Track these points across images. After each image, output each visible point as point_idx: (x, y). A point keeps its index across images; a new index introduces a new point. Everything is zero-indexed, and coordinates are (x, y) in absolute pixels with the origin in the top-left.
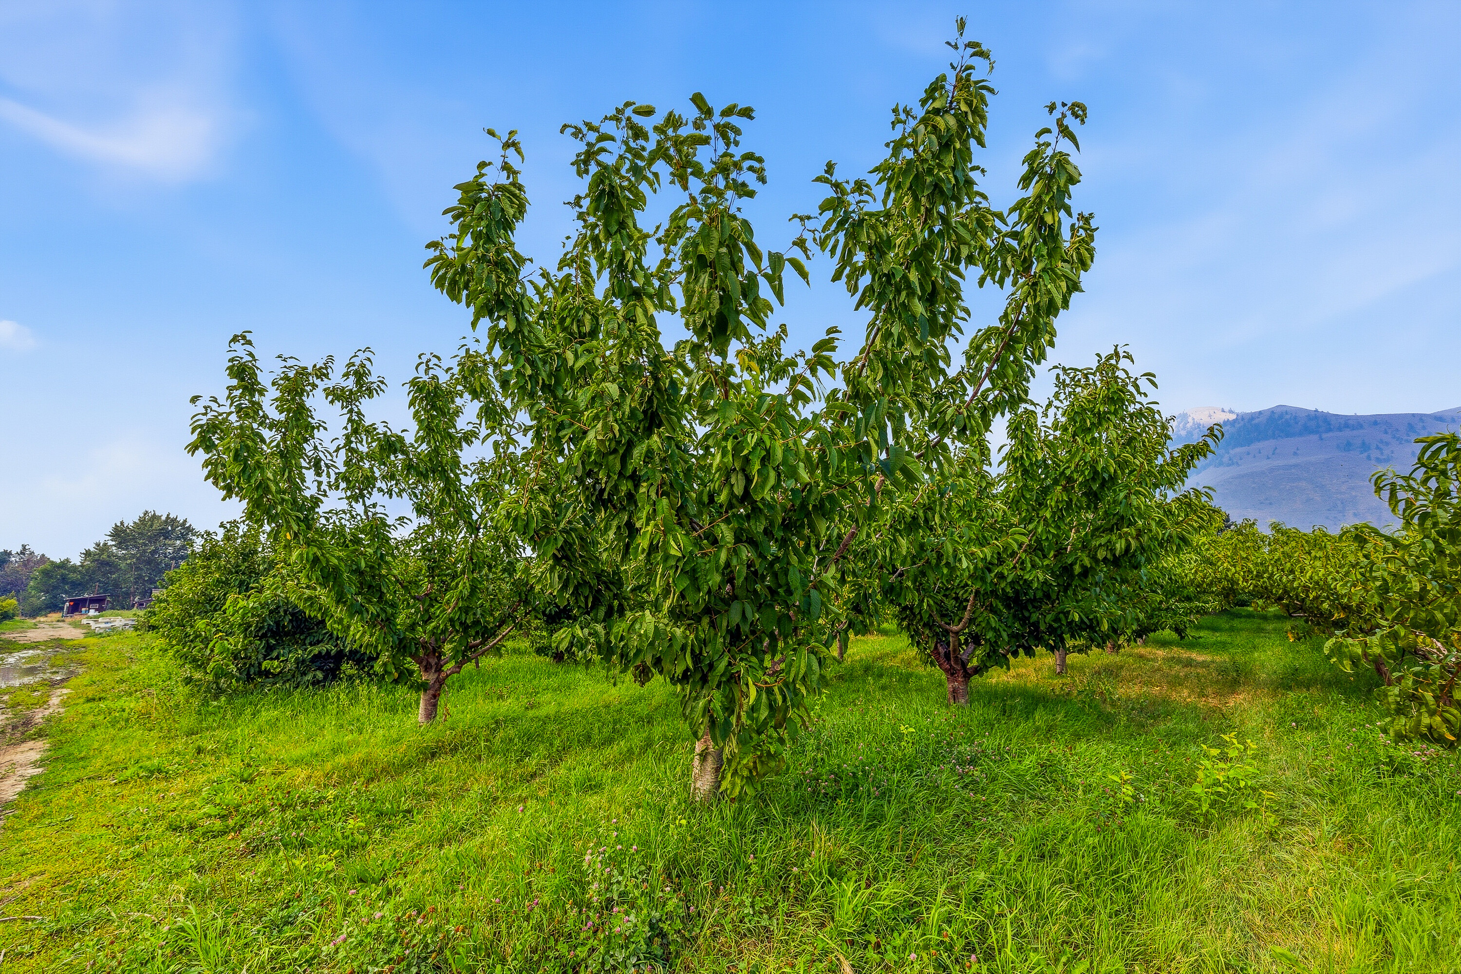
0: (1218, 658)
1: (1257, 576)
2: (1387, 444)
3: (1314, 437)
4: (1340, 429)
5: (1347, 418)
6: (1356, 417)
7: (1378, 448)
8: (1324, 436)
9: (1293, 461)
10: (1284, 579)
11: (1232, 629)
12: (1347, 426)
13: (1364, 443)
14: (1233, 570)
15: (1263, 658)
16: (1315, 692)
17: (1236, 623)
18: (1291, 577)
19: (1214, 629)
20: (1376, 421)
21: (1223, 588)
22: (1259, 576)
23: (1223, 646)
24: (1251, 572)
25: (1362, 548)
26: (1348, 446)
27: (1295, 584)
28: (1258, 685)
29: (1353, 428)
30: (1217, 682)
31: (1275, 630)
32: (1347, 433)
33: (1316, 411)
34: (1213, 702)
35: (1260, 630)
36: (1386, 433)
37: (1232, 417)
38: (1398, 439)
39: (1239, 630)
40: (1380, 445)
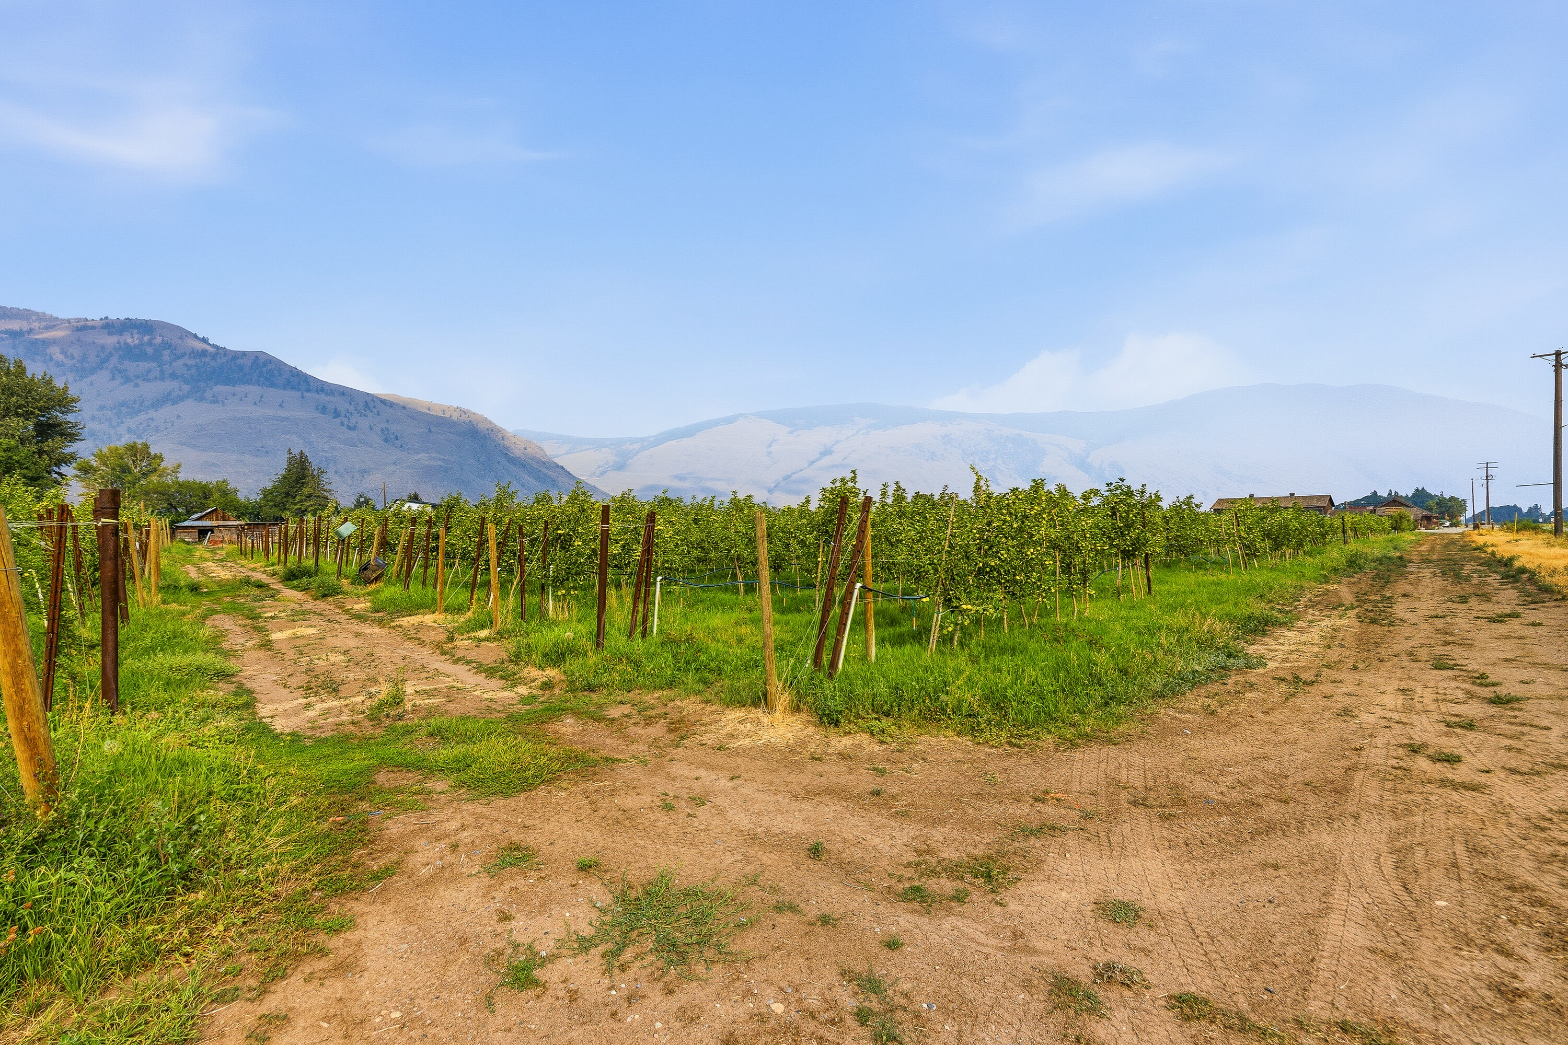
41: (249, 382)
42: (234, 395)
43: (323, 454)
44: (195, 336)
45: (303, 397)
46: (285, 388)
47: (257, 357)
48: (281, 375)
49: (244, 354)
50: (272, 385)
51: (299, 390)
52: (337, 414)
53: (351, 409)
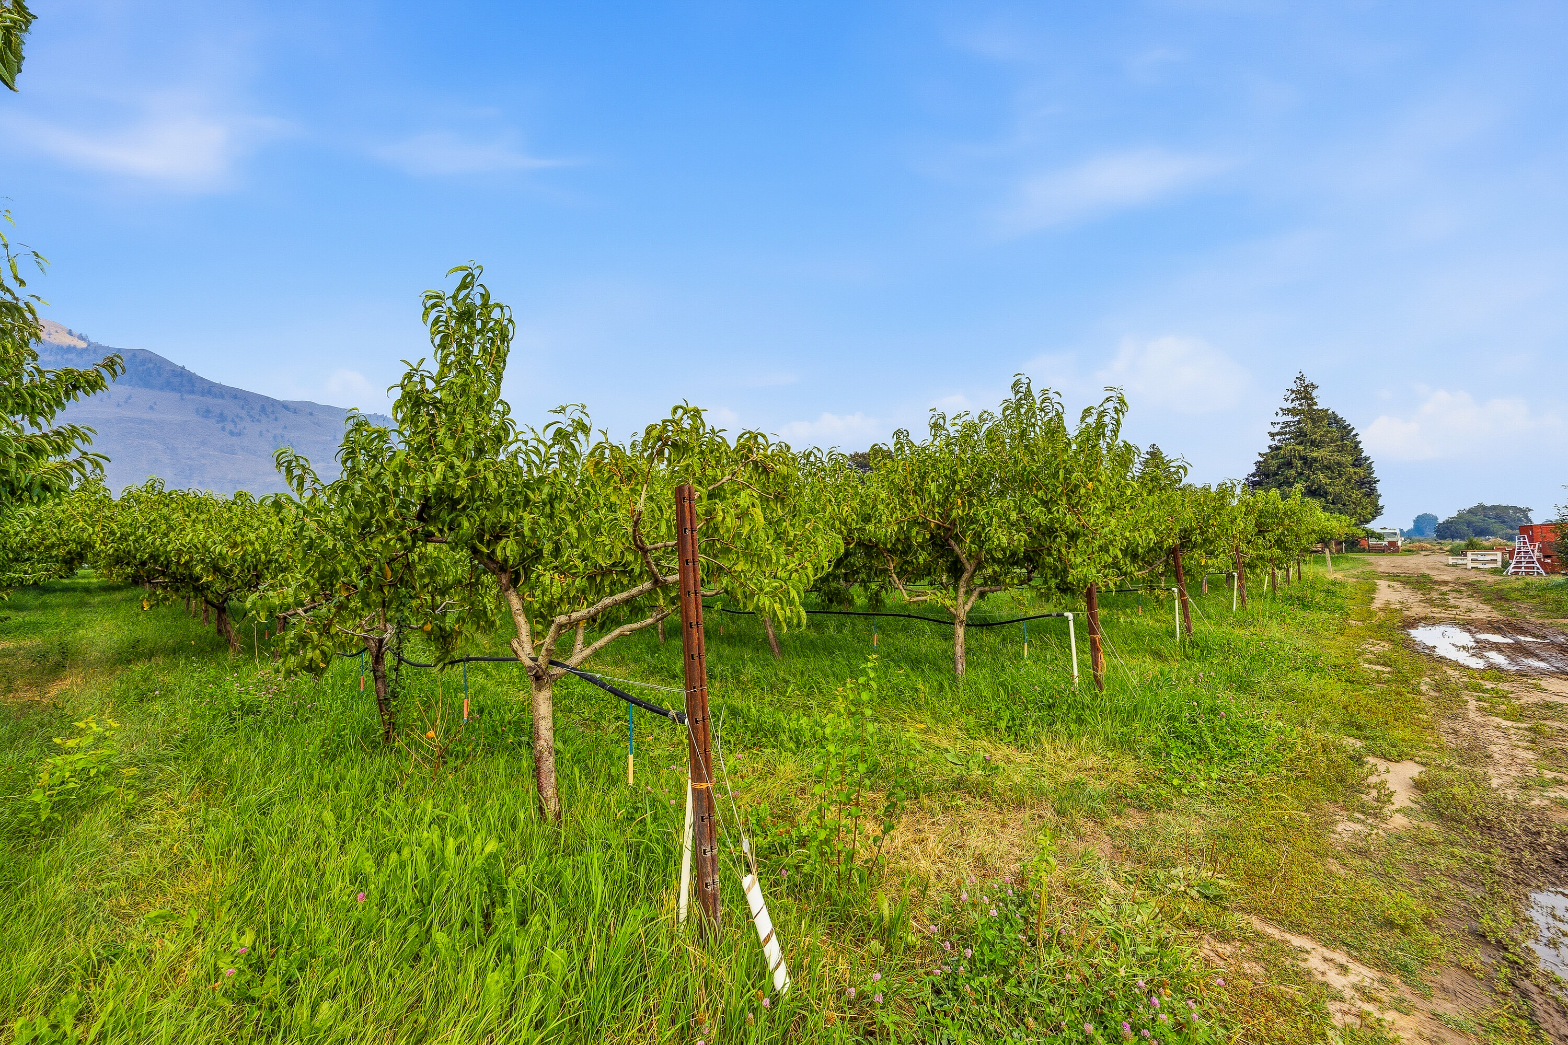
0: (26, 643)
1: (120, 539)
2: (241, 418)
3: (178, 396)
4: (203, 394)
5: (212, 385)
6: (220, 386)
7: (233, 421)
8: (186, 396)
9: (147, 416)
10: (158, 542)
11: (44, 607)
12: (209, 392)
13: (221, 414)
14: (91, 530)
15: (91, 635)
16: (161, 660)
17: (49, 598)
18: (165, 540)
19: (18, 608)
20: (237, 395)
21: (69, 553)
22: (124, 538)
23: (35, 627)
24: (114, 534)
25: (279, 513)
26: (207, 413)
27: (169, 548)
28: (87, 665)
29: (215, 396)
30: (30, 671)
31: (102, 603)
32: (210, 400)
33: (183, 368)
34: (26, 696)
35: (83, 604)
36: (243, 408)
37: (82, 345)
38: (251, 417)
39: (52, 607)
40: (236, 420)
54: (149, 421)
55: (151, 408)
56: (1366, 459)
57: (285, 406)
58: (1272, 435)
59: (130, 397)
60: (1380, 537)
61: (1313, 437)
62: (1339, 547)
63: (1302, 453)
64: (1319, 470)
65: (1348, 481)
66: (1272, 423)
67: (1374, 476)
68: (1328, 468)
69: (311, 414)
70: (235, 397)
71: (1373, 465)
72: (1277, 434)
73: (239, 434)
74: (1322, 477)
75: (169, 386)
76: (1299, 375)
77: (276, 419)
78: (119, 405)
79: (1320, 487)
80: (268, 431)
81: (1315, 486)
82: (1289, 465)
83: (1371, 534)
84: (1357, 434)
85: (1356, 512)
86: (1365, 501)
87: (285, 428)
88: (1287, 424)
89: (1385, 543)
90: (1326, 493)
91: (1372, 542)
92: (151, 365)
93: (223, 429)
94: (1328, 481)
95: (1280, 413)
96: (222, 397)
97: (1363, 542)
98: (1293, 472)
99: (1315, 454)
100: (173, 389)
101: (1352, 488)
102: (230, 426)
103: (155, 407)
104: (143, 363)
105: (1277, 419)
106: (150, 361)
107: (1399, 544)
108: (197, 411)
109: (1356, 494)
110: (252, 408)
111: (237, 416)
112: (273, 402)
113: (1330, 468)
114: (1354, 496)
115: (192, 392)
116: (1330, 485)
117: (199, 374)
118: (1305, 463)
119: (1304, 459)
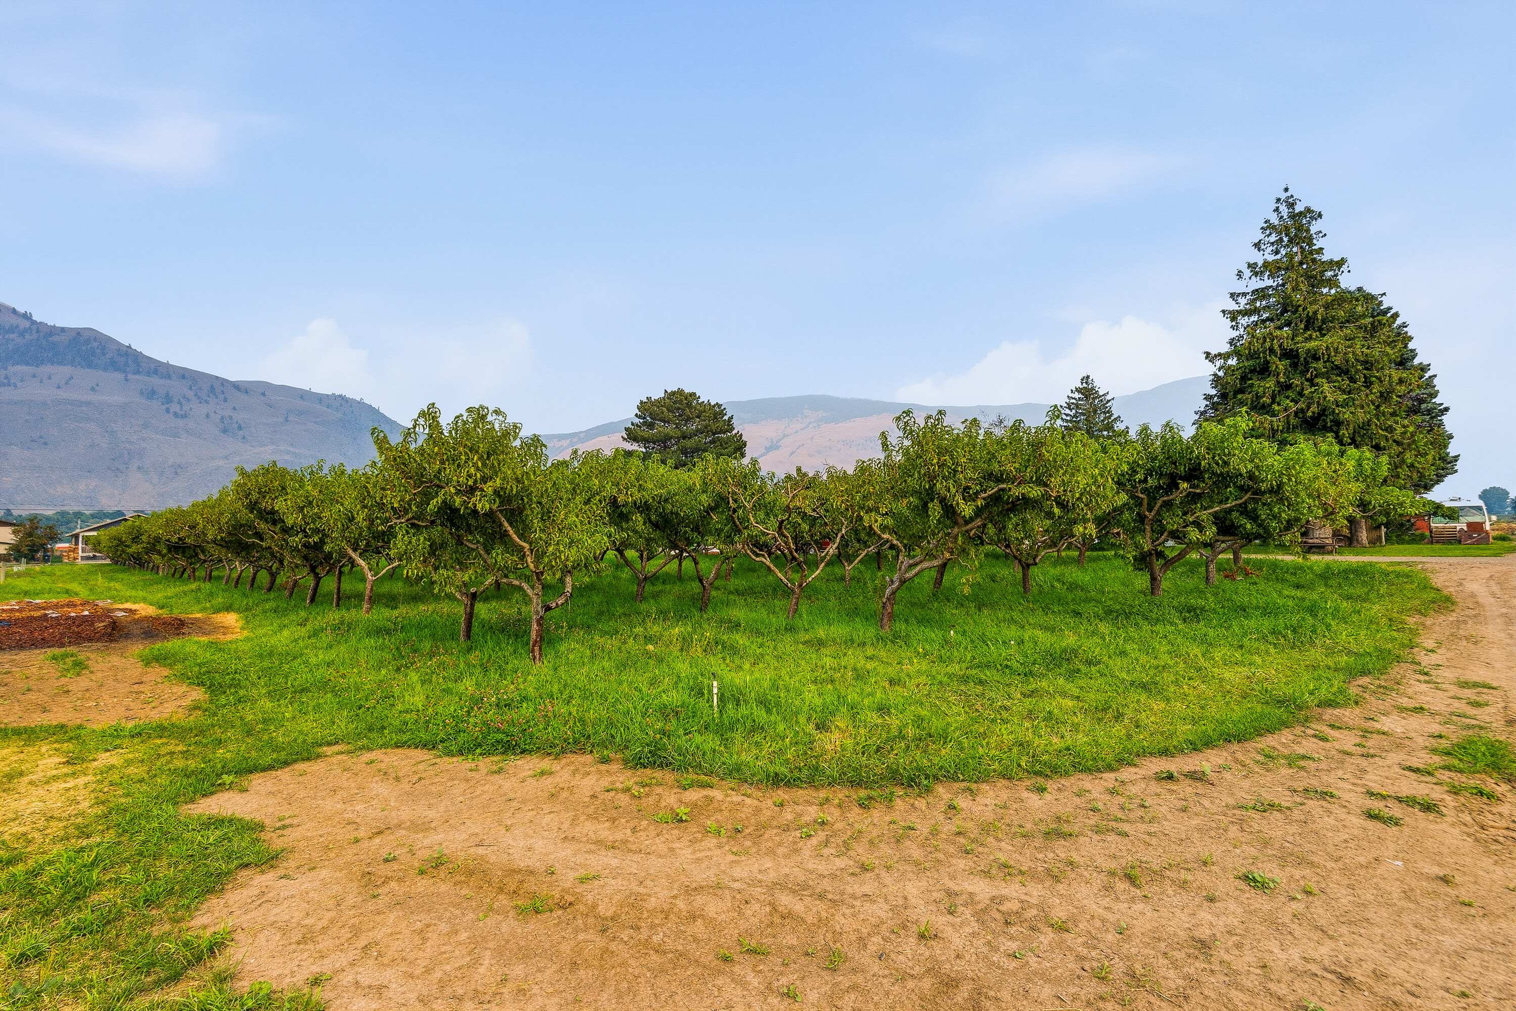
41: (61, 363)
42: (34, 376)
43: (127, 446)
44: (14, 311)
45: (127, 380)
46: (105, 369)
47: (79, 334)
48: (104, 354)
49: (63, 330)
50: (90, 365)
51: (125, 372)
52: (168, 399)
53: (191, 394)
54: (89, 403)
55: (93, 389)
56: (1424, 368)
57: (237, 386)
58: (1233, 316)
59: (71, 378)
60: (1452, 514)
61: (1311, 310)
62: (1375, 534)
63: (1288, 345)
64: (1322, 375)
65: (1385, 397)
66: (1232, 295)
67: (1437, 400)
68: (1342, 371)
69: (263, 394)
70: (183, 377)
71: (1436, 381)
72: (1246, 313)
73: (184, 416)
74: (1329, 392)
75: (113, 366)
76: (1283, 196)
77: (225, 400)
78: (59, 387)
79: (1323, 412)
80: (215, 412)
81: (1314, 408)
82: (1264, 370)
83: (1437, 509)
84: (1404, 325)
85: (1403, 461)
86: (1422, 439)
87: (234, 408)
88: (1261, 294)
89: (1461, 525)
90: (1338, 423)
91: (1438, 524)
92: (95, 344)
93: (168, 411)
94: (1342, 398)
95: (1247, 273)
96: (169, 377)
97: (1419, 524)
98: (1270, 383)
99: (1313, 344)
100: (117, 369)
101: (1394, 414)
102: (174, 407)
103: (97, 388)
104: (88, 341)
105: (1240, 287)
106: (95, 340)
107: (1487, 527)
108: (142, 393)
109: (1403, 426)
110: (200, 389)
111: (184, 397)
112: (224, 382)
113: (1347, 372)
114: (1399, 430)
115: (138, 372)
116: (1345, 404)
117: (145, 353)
118: (1294, 365)
119: (1290, 355)
